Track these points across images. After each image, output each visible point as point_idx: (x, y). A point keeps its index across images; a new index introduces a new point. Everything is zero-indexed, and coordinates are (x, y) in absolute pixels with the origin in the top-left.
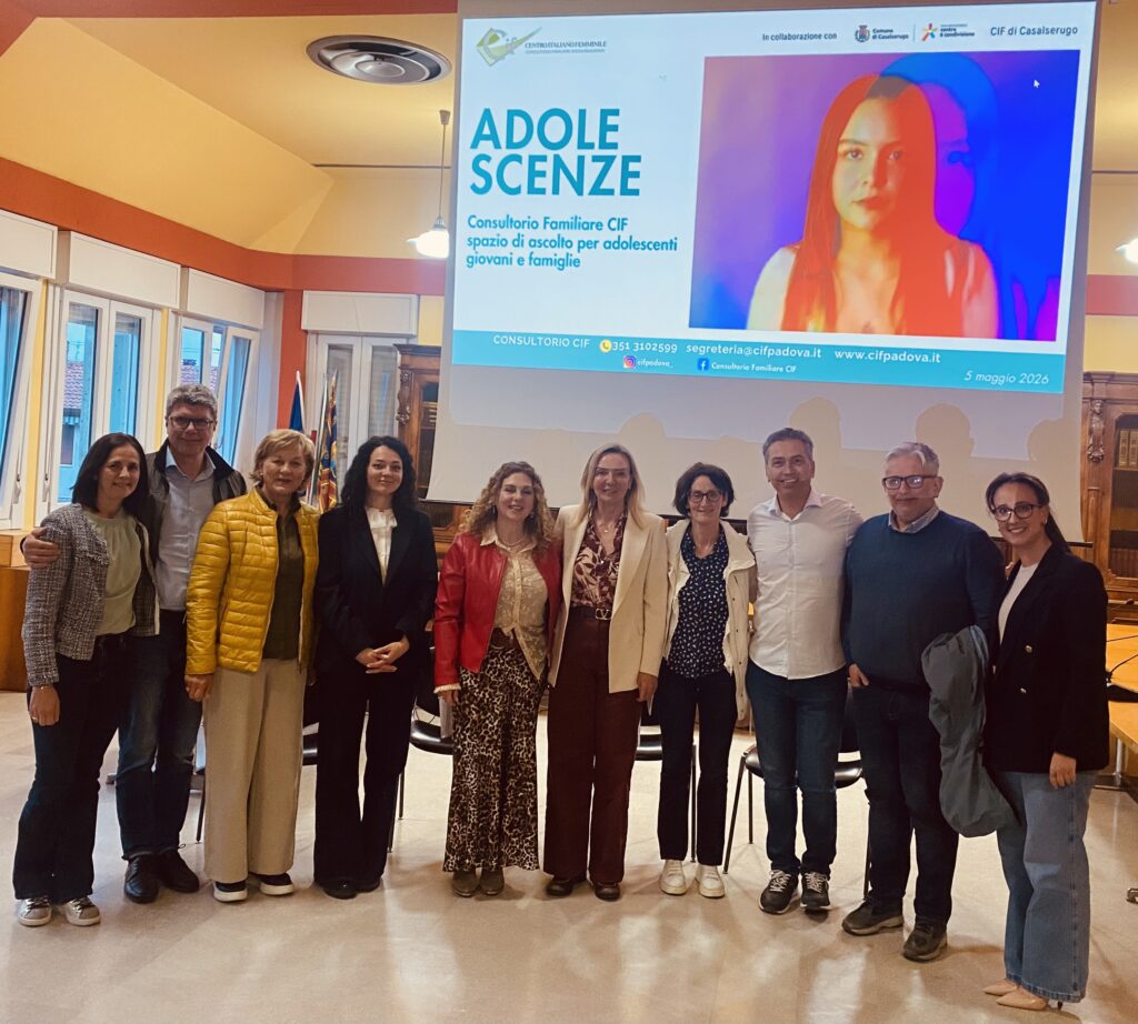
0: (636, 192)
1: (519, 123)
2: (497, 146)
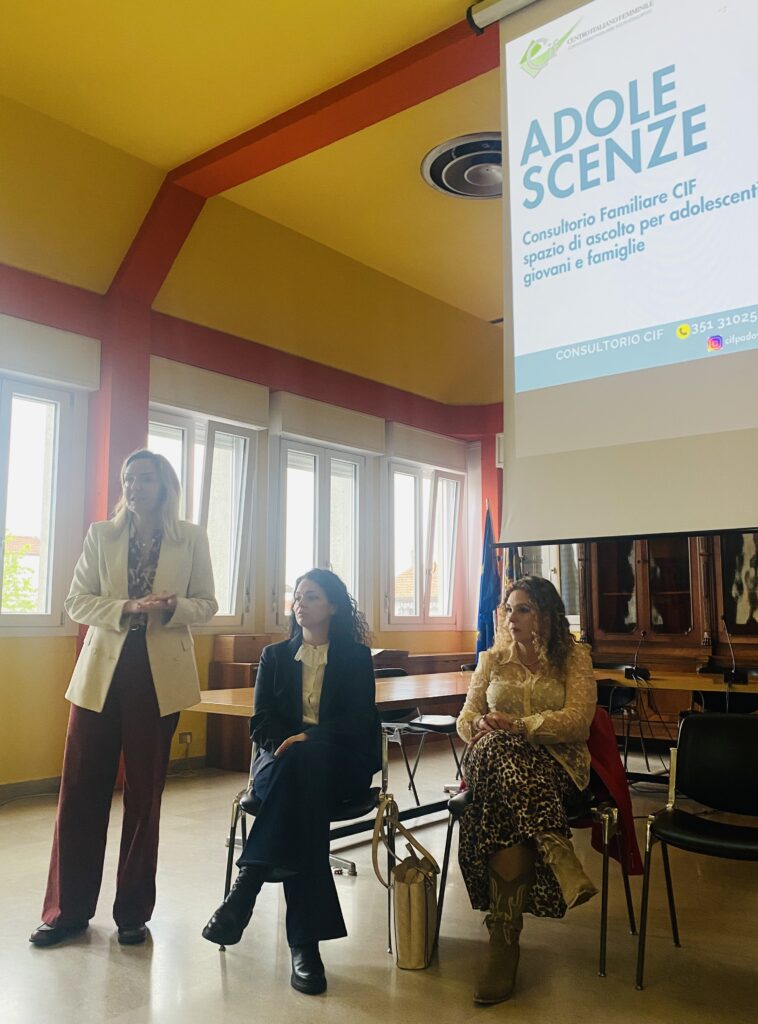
0: (703, 146)
1: (568, 124)
2: (547, 153)
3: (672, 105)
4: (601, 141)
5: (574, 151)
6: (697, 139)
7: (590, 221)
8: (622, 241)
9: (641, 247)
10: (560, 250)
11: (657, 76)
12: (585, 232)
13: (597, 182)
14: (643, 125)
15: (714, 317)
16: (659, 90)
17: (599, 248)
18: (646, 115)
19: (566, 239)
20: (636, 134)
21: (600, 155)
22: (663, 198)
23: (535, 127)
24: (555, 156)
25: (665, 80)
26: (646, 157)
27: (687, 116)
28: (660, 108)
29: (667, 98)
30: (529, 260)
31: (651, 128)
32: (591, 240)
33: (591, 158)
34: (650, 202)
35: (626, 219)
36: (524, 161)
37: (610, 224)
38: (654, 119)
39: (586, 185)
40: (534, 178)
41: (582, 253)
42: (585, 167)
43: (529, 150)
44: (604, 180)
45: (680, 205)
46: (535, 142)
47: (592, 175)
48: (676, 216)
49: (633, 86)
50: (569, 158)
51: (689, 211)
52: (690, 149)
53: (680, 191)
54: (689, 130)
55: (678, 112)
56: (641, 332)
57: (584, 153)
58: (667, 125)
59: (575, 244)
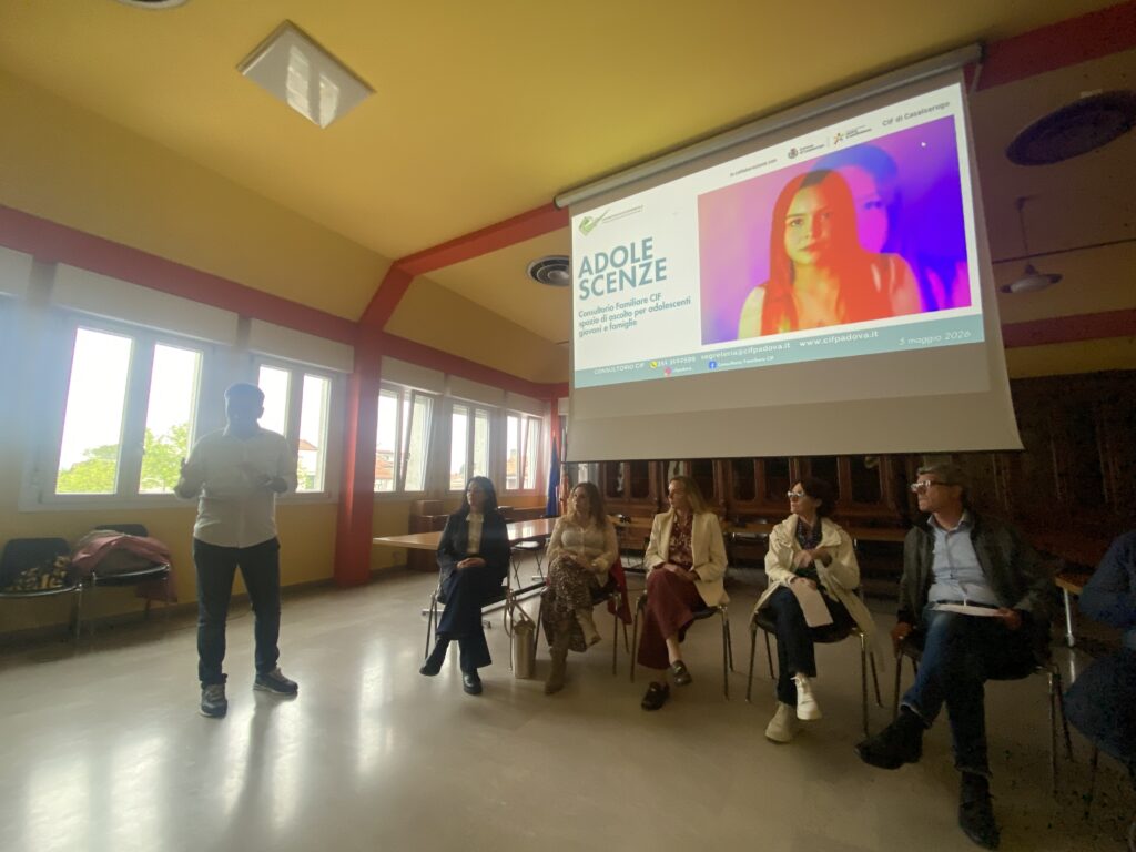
0: (664, 278)
1: (601, 259)
2: (591, 273)
3: (651, 257)
4: (617, 270)
5: (604, 273)
6: (662, 274)
7: (611, 309)
8: (626, 319)
9: (635, 323)
10: (596, 321)
11: (644, 241)
12: (609, 313)
13: (614, 290)
14: (637, 265)
15: (668, 359)
16: (645, 249)
17: (615, 322)
18: (639, 260)
19: (600, 316)
20: (634, 269)
21: (617, 277)
22: (646, 300)
23: (586, 260)
24: (595, 275)
25: (648, 244)
26: (638, 280)
27: (658, 262)
28: (645, 257)
29: (649, 253)
30: (582, 325)
31: (641, 266)
32: (612, 318)
33: (612, 278)
34: (640, 302)
35: (628, 309)
36: (580, 276)
37: (620, 311)
38: (642, 262)
39: (610, 291)
40: (585, 285)
41: (607, 323)
42: (610, 282)
43: (582, 271)
44: (618, 288)
45: (653, 304)
46: (586, 268)
47: (613, 286)
48: (651, 309)
49: (633, 245)
50: (602, 277)
51: (657, 308)
52: (659, 278)
53: (654, 298)
54: (658, 269)
55: (653, 260)
56: (634, 364)
57: (609, 275)
58: (648, 265)
59: (604, 319)
